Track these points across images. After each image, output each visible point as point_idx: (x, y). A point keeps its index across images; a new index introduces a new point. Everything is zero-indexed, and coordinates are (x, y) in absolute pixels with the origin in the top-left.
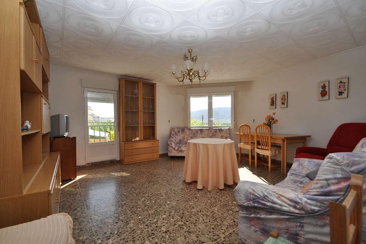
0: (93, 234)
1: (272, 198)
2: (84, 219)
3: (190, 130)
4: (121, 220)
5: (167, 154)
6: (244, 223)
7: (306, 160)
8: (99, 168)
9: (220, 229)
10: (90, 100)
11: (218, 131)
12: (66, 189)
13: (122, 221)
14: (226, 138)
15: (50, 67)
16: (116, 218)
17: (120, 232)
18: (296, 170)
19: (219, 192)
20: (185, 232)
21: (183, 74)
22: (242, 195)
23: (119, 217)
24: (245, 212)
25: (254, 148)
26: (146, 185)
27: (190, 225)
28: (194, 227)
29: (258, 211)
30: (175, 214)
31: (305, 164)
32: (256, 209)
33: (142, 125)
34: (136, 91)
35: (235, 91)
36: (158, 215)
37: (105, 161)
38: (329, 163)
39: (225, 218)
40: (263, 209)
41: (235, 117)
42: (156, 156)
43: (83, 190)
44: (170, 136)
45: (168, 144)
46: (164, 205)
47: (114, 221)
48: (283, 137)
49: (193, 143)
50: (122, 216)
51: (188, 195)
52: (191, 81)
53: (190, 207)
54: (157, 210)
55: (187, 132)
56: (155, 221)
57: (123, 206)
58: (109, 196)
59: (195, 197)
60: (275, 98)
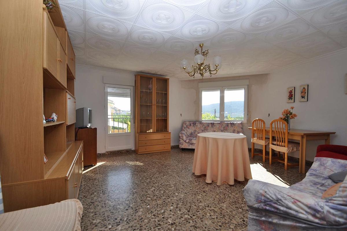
0: (105, 218)
1: (286, 202)
2: (99, 203)
3: (201, 123)
4: (131, 207)
5: (179, 146)
6: (253, 225)
7: (329, 160)
8: (116, 156)
9: (227, 227)
10: (110, 95)
11: (229, 125)
12: (87, 174)
13: (132, 209)
14: (238, 132)
15: (76, 66)
16: (127, 205)
17: (129, 219)
18: (317, 170)
19: (229, 188)
20: (191, 226)
21: (194, 69)
22: (252, 195)
23: (129, 204)
24: (255, 214)
25: (269, 143)
26: (157, 176)
27: (197, 220)
28: (200, 222)
29: (270, 215)
30: (182, 206)
31: (327, 165)
32: (267, 212)
33: (155, 118)
34: (150, 86)
35: (248, 84)
36: (166, 206)
37: (122, 150)
39: (233, 216)
40: (276, 214)
41: (248, 111)
42: (168, 148)
43: (101, 176)
44: (182, 129)
45: (179, 136)
46: (172, 196)
47: (125, 208)
48: (302, 133)
49: (203, 137)
50: (132, 203)
51: (197, 188)
52: (201, 76)
53: (198, 200)
54: (165, 201)
55: (199, 125)
56: (162, 211)
57: (134, 194)
58: (123, 183)
59: (203, 191)
60: (293, 91)
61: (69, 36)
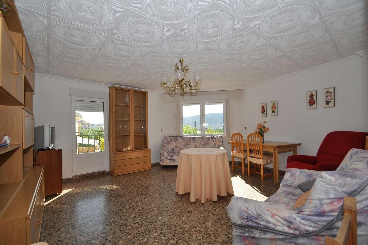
1: (266, 217)
2: (68, 240)
3: (182, 138)
4: (109, 241)
5: (160, 163)
6: (238, 242)
7: (298, 171)
8: (87, 181)
10: (78, 109)
11: (210, 139)
12: (50, 206)
14: (219, 147)
15: (35, 75)
16: (104, 239)
18: (288, 181)
19: (213, 204)
21: (175, 84)
22: (235, 213)
23: (106, 237)
24: (239, 231)
25: (247, 156)
26: (137, 199)
29: (252, 230)
30: (167, 231)
31: (297, 175)
32: (250, 228)
33: (133, 135)
34: (127, 100)
35: (226, 99)
36: (149, 234)
37: (94, 173)
38: (321, 183)
39: (219, 234)
40: (258, 228)
41: (227, 125)
42: (148, 166)
43: (69, 206)
44: (163, 145)
45: (160, 153)
46: (155, 221)
47: (101, 242)
48: (275, 145)
49: (186, 154)
50: (110, 236)
51: (181, 209)
52: (182, 91)
53: (183, 222)
54: (147, 228)
55: (180, 140)
56: (146, 240)
57: (112, 224)
58: (97, 213)
59: (188, 211)
60: (265, 106)
61: (28, 42)
